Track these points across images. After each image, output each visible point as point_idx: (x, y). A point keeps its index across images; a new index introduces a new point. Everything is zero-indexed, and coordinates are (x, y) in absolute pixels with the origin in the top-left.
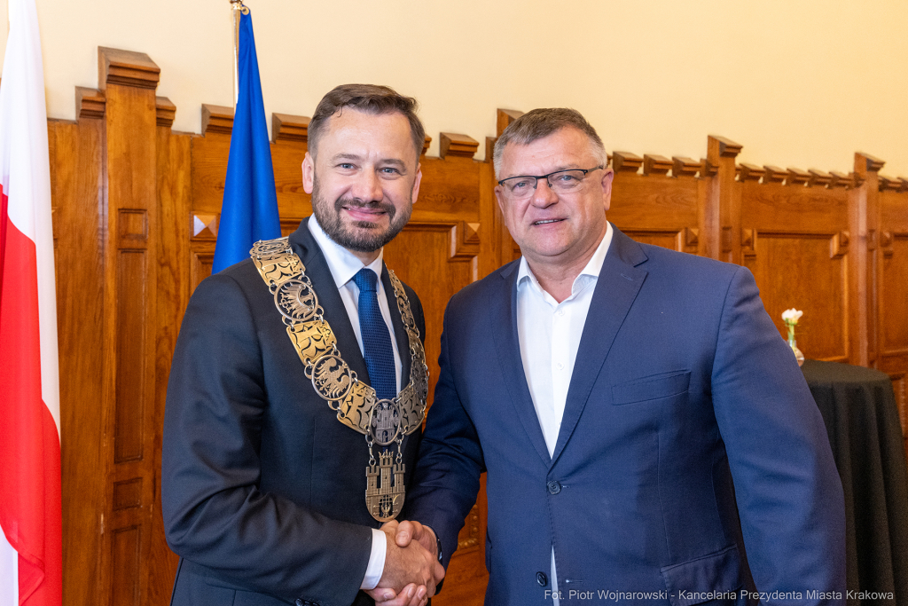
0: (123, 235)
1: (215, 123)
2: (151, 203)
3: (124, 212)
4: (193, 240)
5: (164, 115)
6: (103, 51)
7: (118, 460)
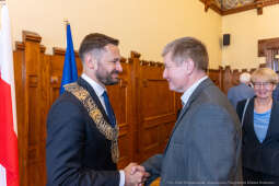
0: (30, 82)
1: (58, 52)
2: (39, 74)
3: (31, 76)
4: (51, 83)
5: (43, 50)
6: (24, 32)
7: (30, 144)
